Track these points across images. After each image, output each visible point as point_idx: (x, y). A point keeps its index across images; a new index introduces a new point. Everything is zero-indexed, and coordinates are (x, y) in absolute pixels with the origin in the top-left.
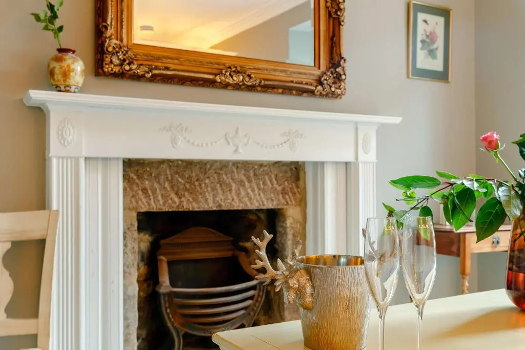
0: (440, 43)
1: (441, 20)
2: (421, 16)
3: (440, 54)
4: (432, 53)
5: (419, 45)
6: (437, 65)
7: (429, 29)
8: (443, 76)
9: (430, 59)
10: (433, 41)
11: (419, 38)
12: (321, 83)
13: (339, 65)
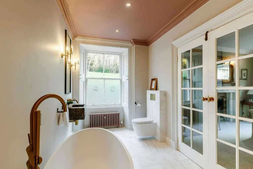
0: (246, 74)
1: (246, 71)
2: (243, 71)
3: (246, 76)
4: (245, 76)
5: (243, 75)
6: (245, 78)
7: (245, 72)
8: (246, 79)
9: (244, 77)
10: (245, 74)
11: (243, 74)
12: (231, 82)
13: (233, 79)
